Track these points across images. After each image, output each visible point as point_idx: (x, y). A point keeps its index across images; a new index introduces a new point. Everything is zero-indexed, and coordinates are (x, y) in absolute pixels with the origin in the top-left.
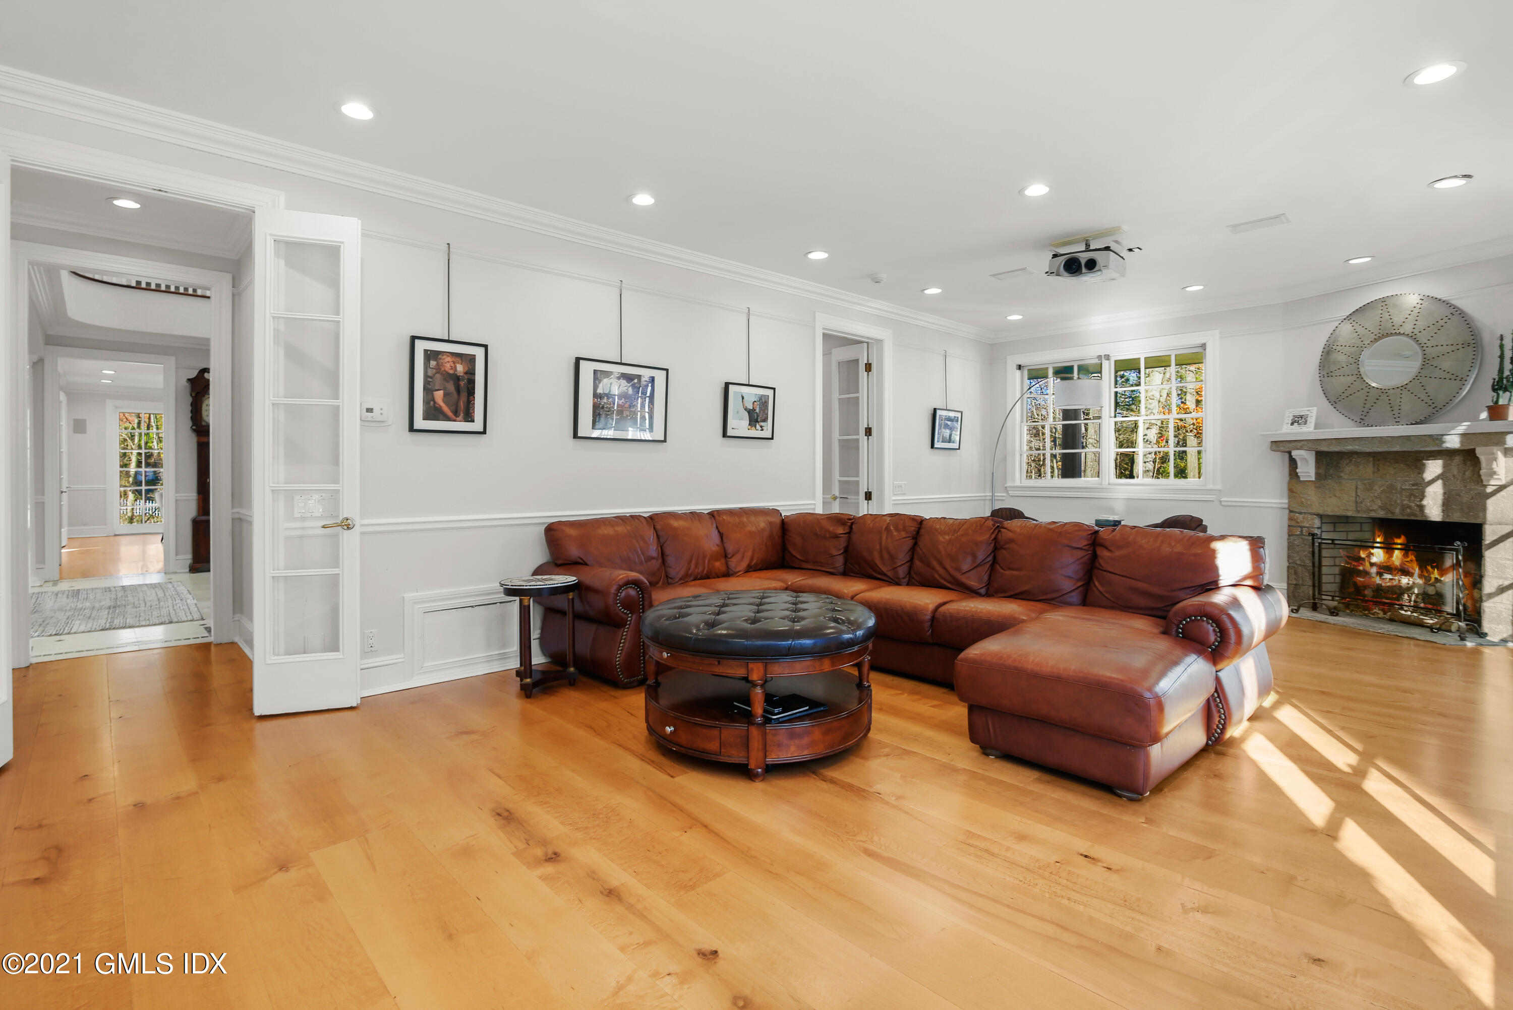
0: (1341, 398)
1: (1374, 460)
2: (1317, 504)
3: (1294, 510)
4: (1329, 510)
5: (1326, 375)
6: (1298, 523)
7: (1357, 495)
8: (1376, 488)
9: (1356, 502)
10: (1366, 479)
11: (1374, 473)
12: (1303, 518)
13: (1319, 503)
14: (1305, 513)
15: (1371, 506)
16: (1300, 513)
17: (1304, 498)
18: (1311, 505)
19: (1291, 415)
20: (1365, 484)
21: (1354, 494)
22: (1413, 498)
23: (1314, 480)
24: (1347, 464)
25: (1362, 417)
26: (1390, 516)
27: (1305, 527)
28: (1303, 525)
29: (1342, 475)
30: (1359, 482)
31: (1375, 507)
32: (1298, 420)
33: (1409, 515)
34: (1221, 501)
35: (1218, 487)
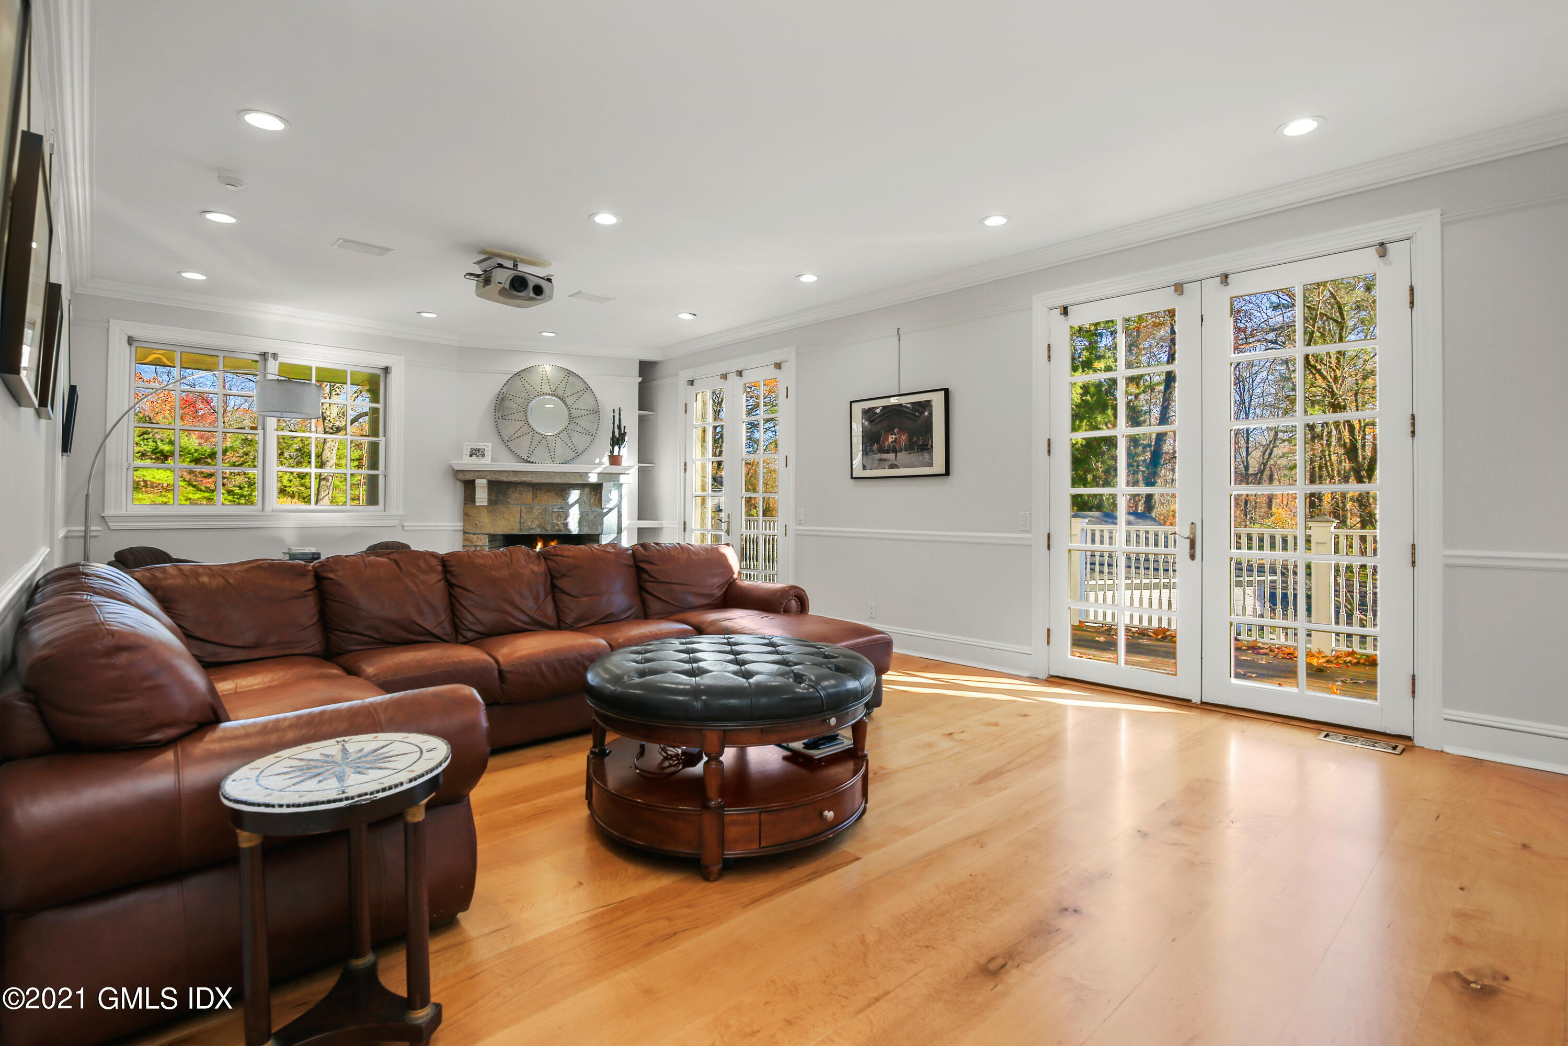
0: (512, 438)
1: (533, 489)
2: (489, 526)
3: (469, 531)
4: (499, 530)
5: (500, 418)
6: (473, 542)
7: (521, 517)
8: (535, 511)
9: (520, 522)
10: (527, 505)
11: (533, 500)
12: (477, 538)
13: (491, 525)
14: (479, 534)
15: (531, 525)
16: (474, 534)
17: (478, 520)
18: (484, 526)
19: (469, 448)
20: (527, 508)
21: (519, 517)
22: (559, 518)
23: (486, 504)
24: (513, 492)
25: (529, 455)
26: (544, 532)
27: (478, 546)
28: (476, 544)
29: (510, 500)
30: (523, 507)
31: (534, 526)
32: (475, 453)
33: (557, 531)
34: (403, 526)
35: (401, 512)
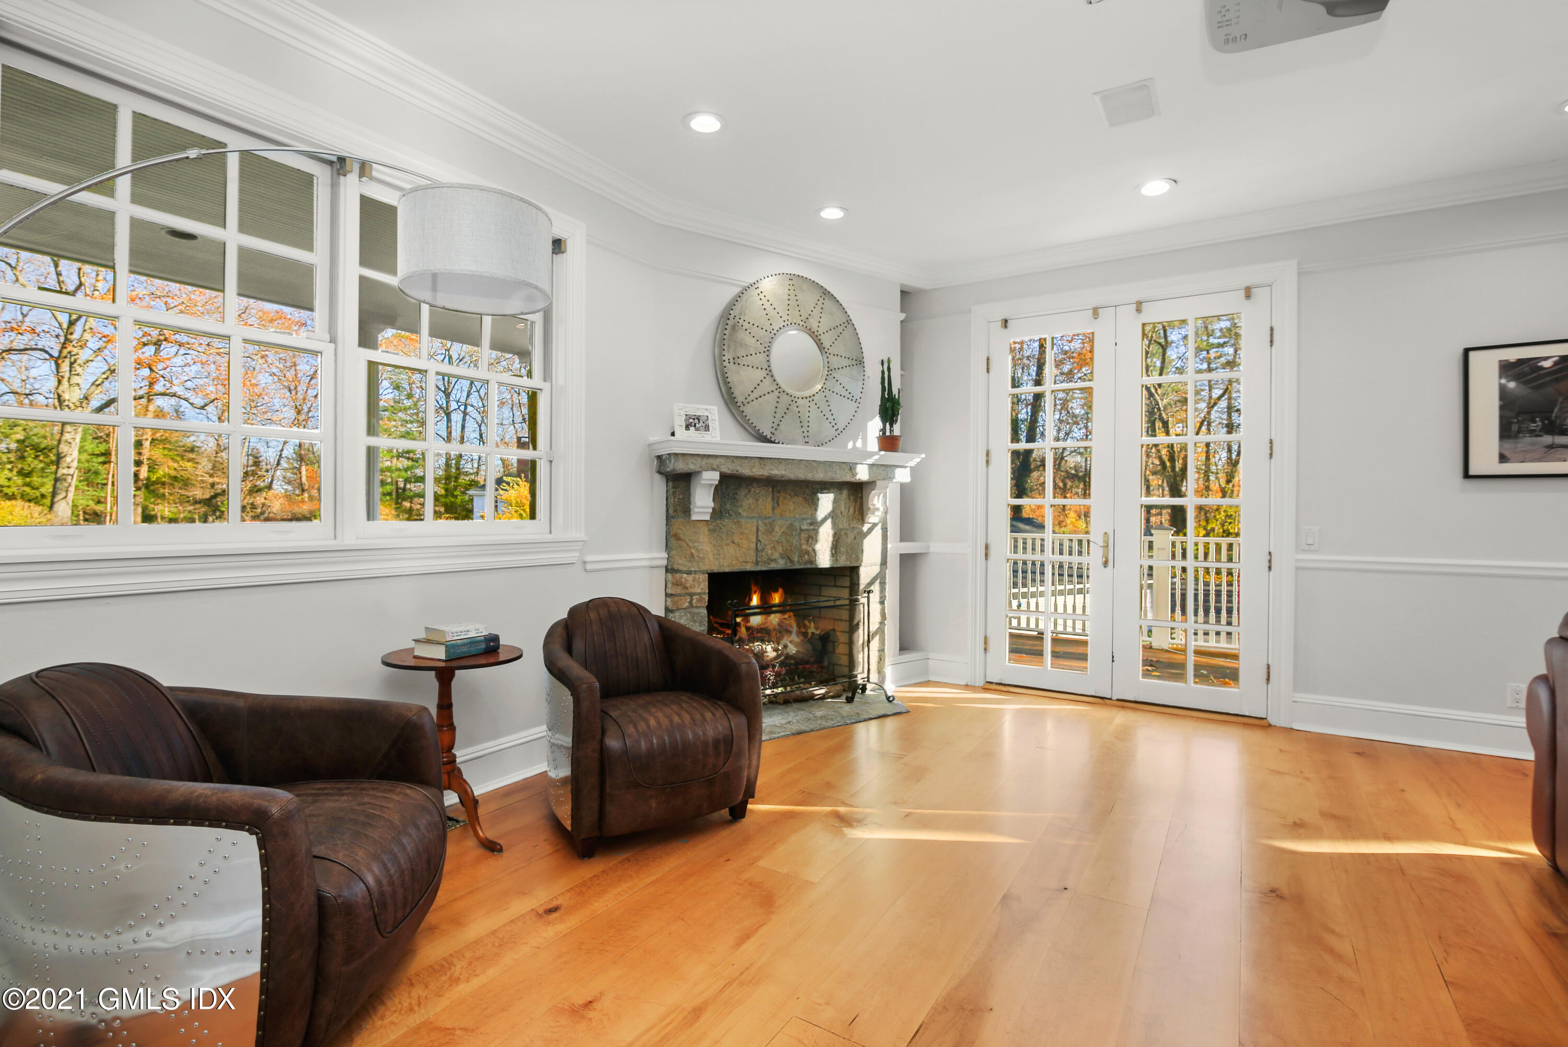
0: (749, 399)
1: (773, 491)
2: (711, 557)
3: (681, 568)
4: (726, 564)
5: (731, 361)
6: (686, 588)
7: (758, 540)
8: (777, 529)
9: (757, 549)
10: (766, 518)
11: (773, 509)
12: (694, 581)
13: (714, 555)
14: (695, 572)
15: (772, 554)
16: (689, 573)
17: (694, 547)
18: (703, 558)
19: (683, 413)
20: (766, 524)
21: (754, 540)
22: (810, 541)
23: (708, 518)
24: (745, 496)
25: (773, 430)
26: (789, 566)
27: (695, 594)
28: (692, 591)
29: (741, 511)
30: (760, 522)
31: (776, 555)
32: (693, 422)
33: (806, 563)
34: (585, 563)
35: (582, 536)
